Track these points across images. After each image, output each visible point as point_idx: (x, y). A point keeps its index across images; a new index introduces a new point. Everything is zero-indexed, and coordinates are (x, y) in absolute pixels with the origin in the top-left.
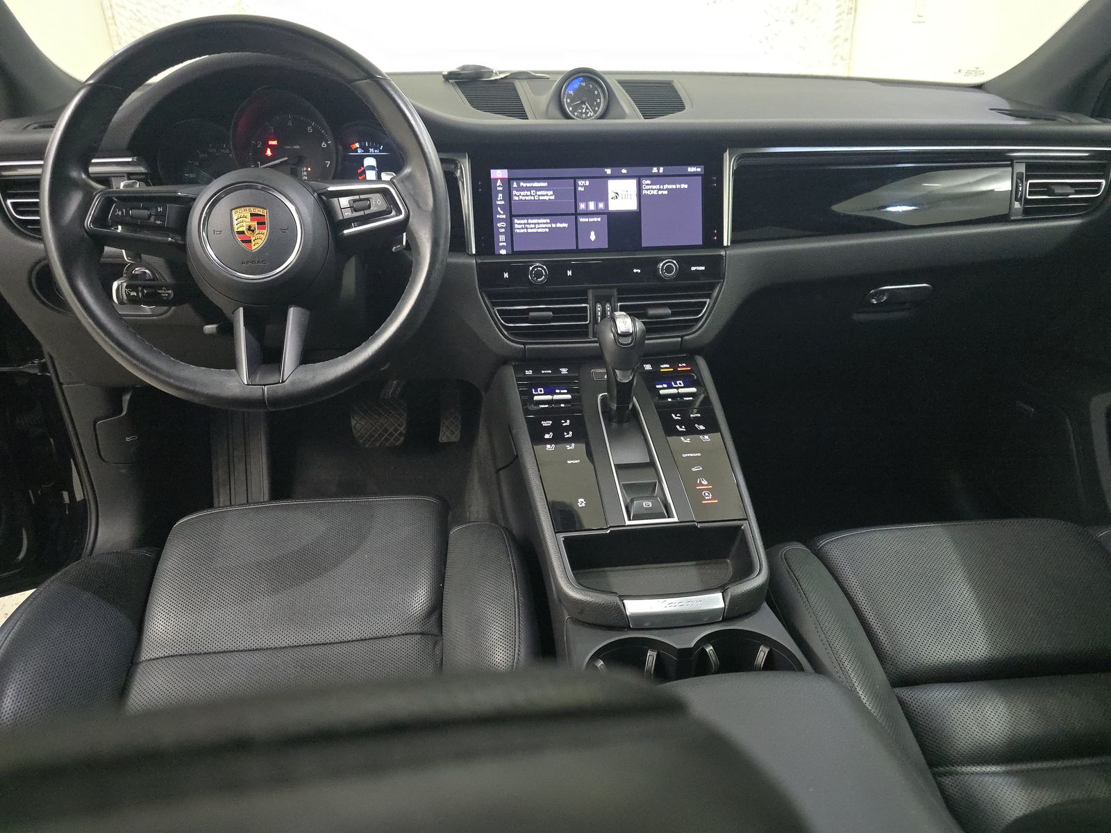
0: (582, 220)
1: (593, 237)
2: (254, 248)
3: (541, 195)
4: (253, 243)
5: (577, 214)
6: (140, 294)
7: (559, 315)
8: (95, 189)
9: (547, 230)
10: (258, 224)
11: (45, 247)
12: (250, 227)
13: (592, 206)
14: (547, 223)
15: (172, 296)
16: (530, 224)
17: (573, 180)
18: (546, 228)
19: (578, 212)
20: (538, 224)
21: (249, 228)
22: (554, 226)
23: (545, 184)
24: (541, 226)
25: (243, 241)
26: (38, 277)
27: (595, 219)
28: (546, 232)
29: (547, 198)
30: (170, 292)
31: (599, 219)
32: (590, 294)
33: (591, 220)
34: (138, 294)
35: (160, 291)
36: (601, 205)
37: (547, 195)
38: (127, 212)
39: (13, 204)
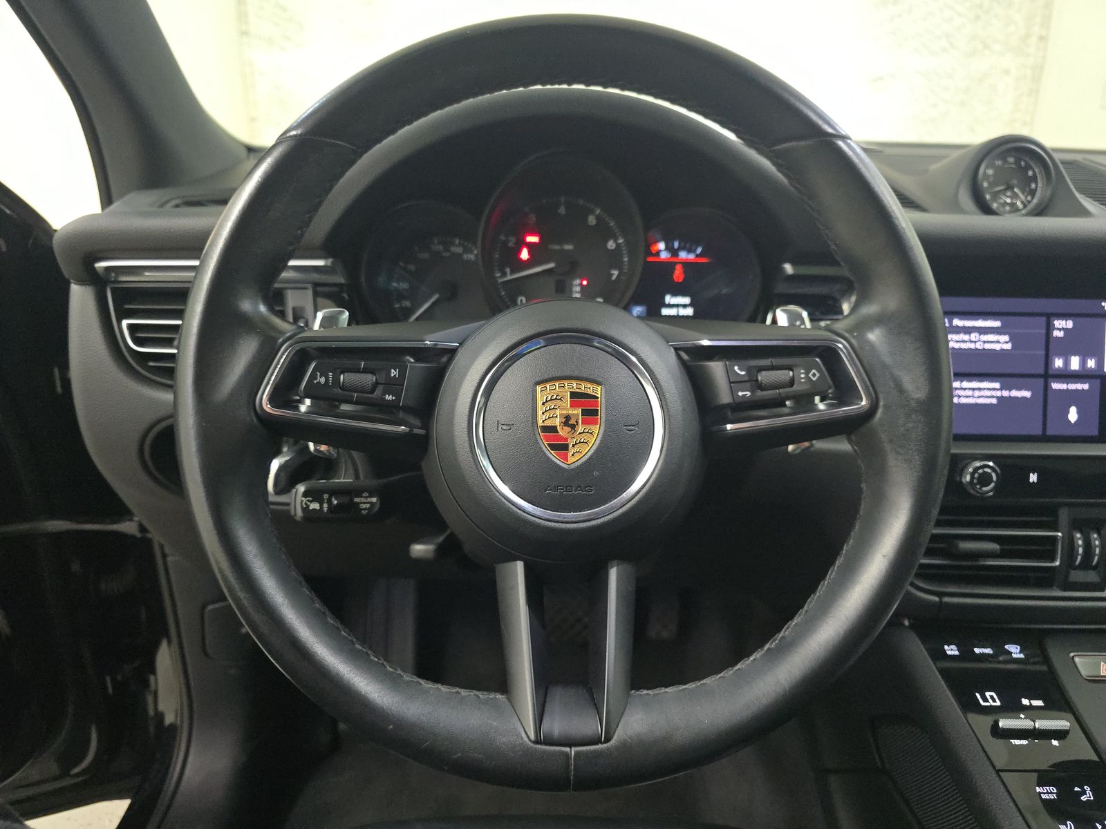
0: (1056, 386)
1: (1073, 415)
2: (571, 460)
3: (989, 342)
4: (571, 451)
5: (1049, 375)
6: (325, 506)
7: (1011, 547)
8: (282, 333)
9: (994, 401)
10: (584, 413)
11: (175, 397)
12: (568, 418)
13: (1075, 363)
14: (994, 389)
15: (378, 506)
16: (965, 389)
17: (1044, 319)
18: (993, 397)
19: (1050, 372)
20: (980, 389)
21: (567, 421)
22: (1006, 393)
23: (997, 324)
24: (982, 393)
25: (553, 447)
26: (154, 446)
27: (1079, 386)
28: (991, 405)
29: (997, 347)
30: (374, 500)
31: (1086, 387)
32: (1064, 516)
33: (1073, 386)
34: (321, 506)
35: (357, 500)
36: (1091, 363)
37: (998, 342)
38: (336, 379)
39: (131, 327)
